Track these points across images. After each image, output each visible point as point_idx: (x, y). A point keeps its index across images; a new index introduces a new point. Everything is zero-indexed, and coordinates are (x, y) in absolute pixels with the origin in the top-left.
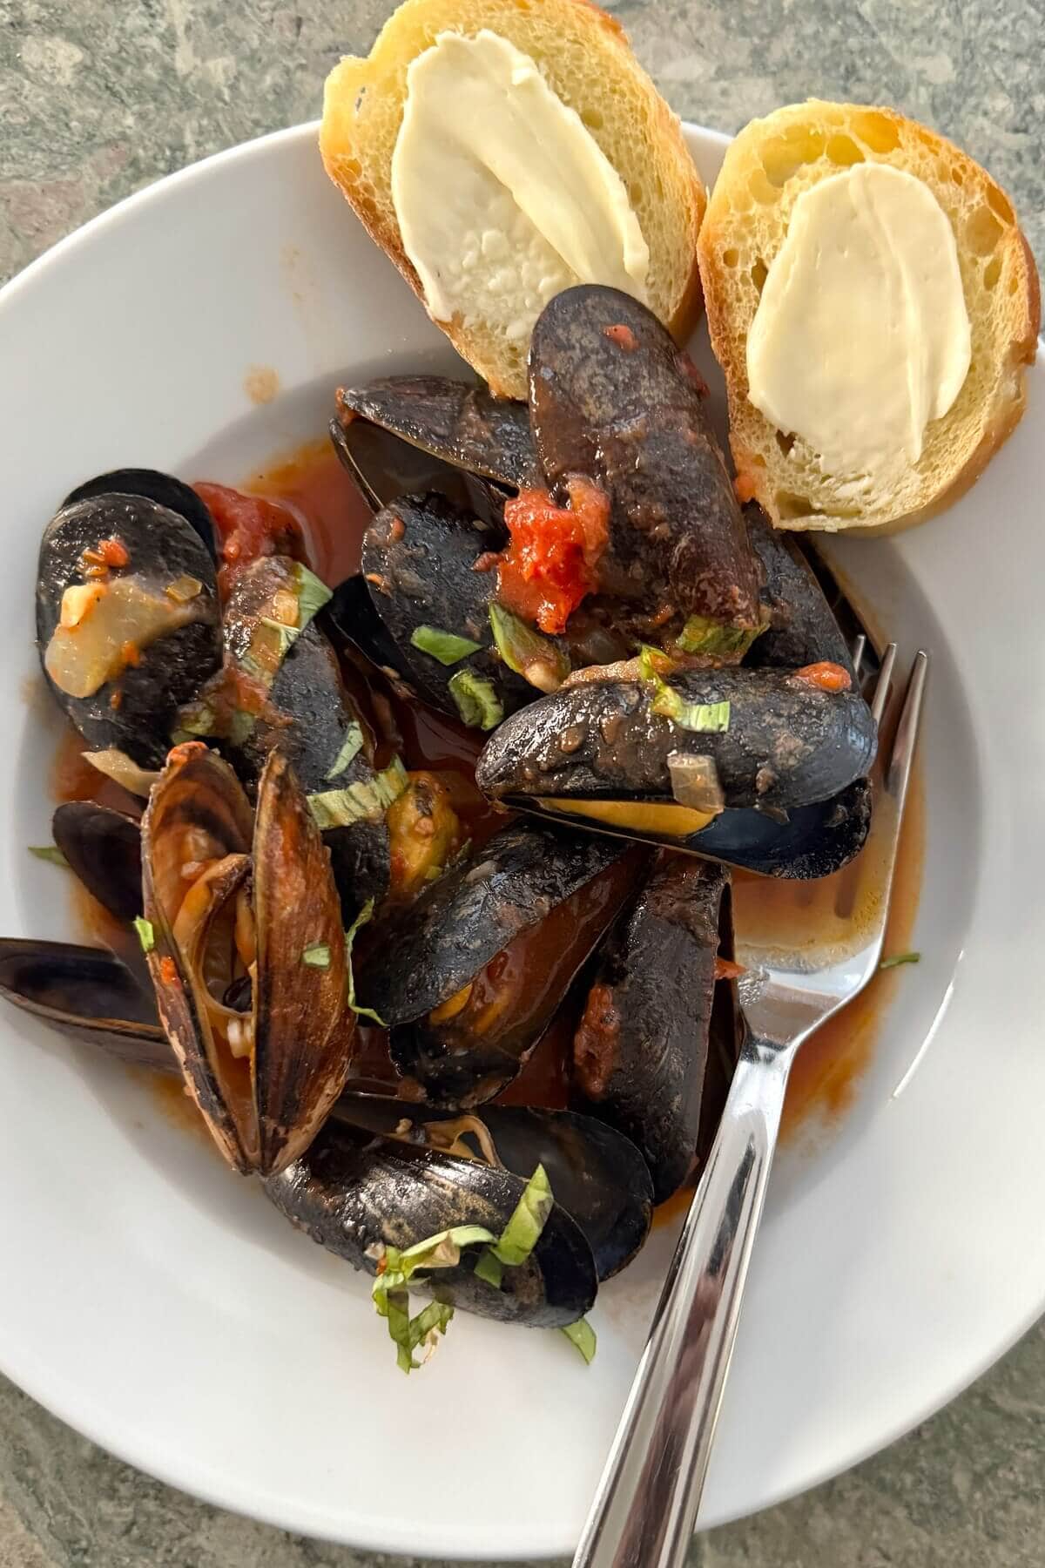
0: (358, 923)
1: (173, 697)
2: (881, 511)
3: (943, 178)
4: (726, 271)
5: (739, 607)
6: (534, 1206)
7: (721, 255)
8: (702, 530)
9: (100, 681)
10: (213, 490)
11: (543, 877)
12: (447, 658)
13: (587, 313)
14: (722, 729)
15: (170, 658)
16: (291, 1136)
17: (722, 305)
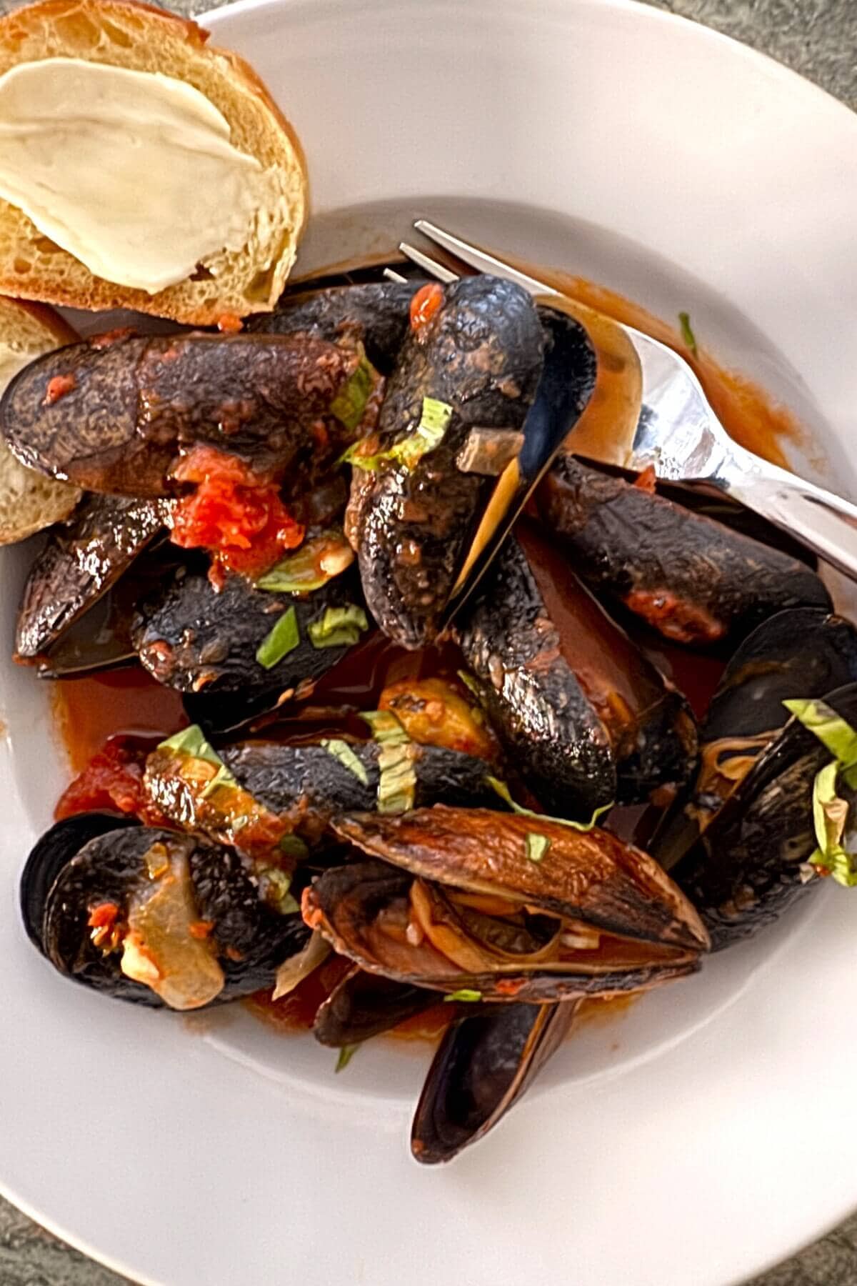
0: (507, 797)
1: (248, 902)
2: (292, 211)
3: (15, 49)
4: (32, 274)
5: (336, 363)
6: (819, 719)
7: (16, 275)
8: (260, 373)
9: (214, 964)
10: (65, 804)
11: (519, 618)
12: (292, 642)
13: (27, 412)
14: (450, 412)
15: (215, 892)
16: (681, 917)
17: (60, 289)
